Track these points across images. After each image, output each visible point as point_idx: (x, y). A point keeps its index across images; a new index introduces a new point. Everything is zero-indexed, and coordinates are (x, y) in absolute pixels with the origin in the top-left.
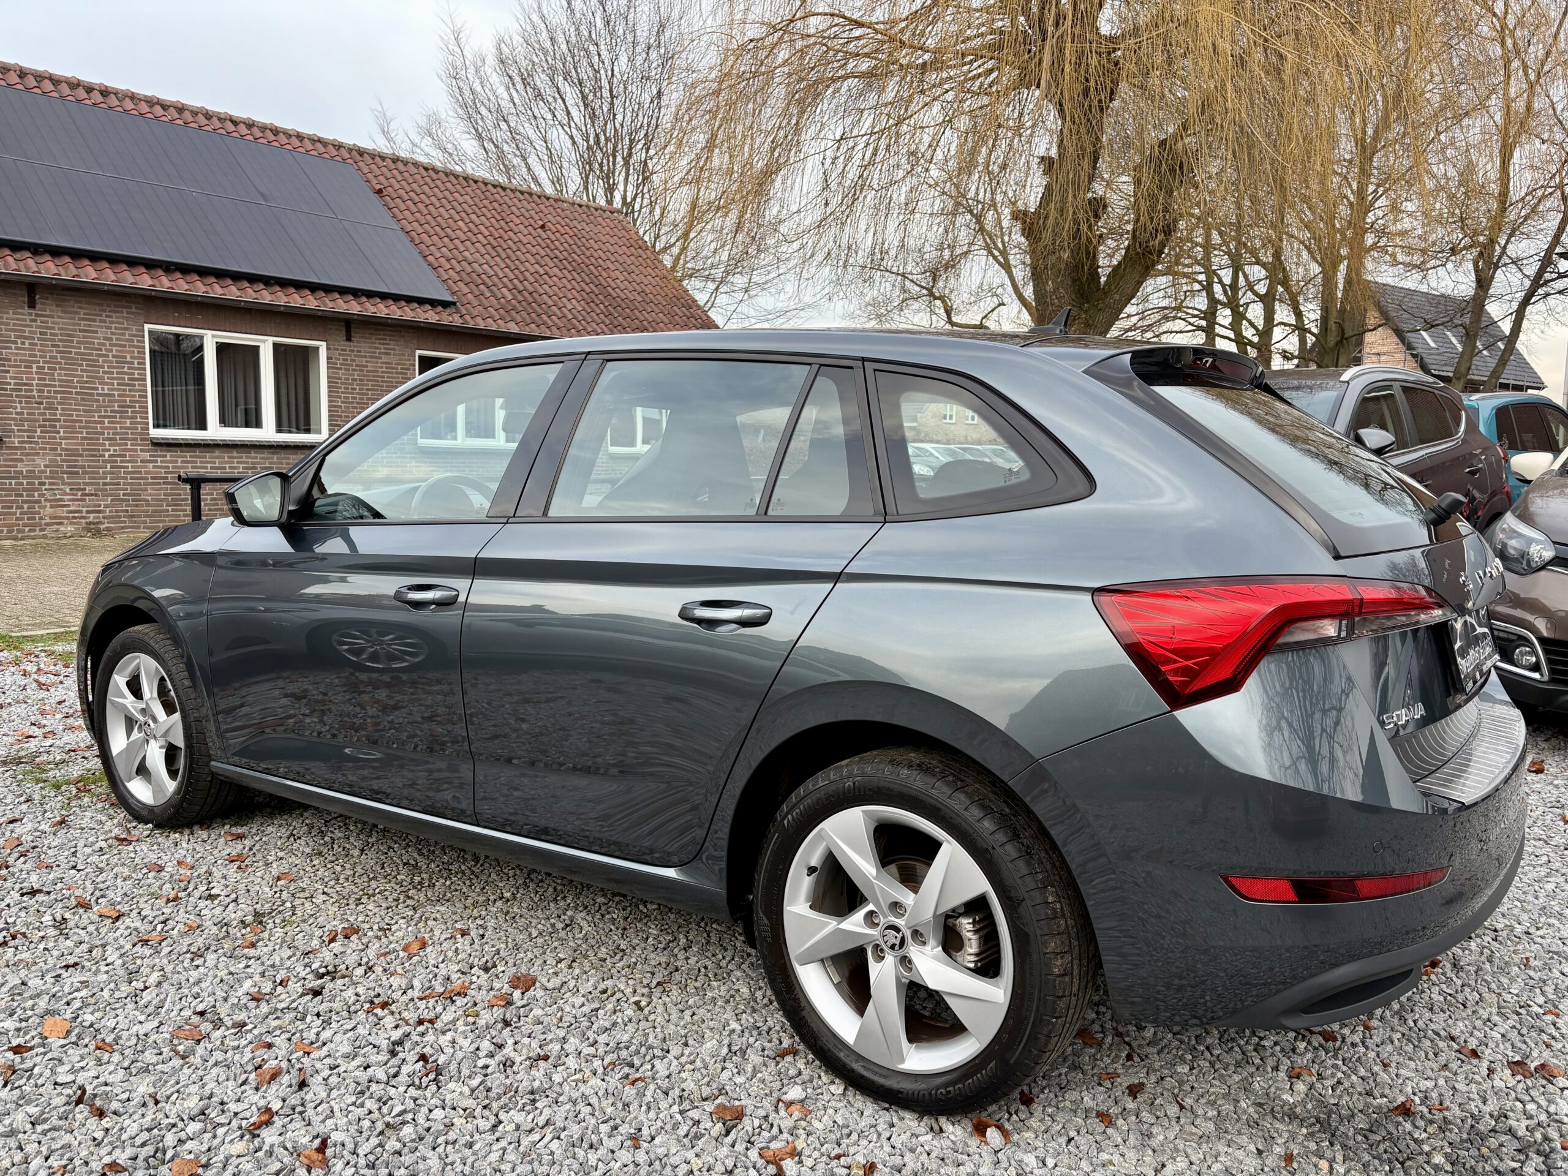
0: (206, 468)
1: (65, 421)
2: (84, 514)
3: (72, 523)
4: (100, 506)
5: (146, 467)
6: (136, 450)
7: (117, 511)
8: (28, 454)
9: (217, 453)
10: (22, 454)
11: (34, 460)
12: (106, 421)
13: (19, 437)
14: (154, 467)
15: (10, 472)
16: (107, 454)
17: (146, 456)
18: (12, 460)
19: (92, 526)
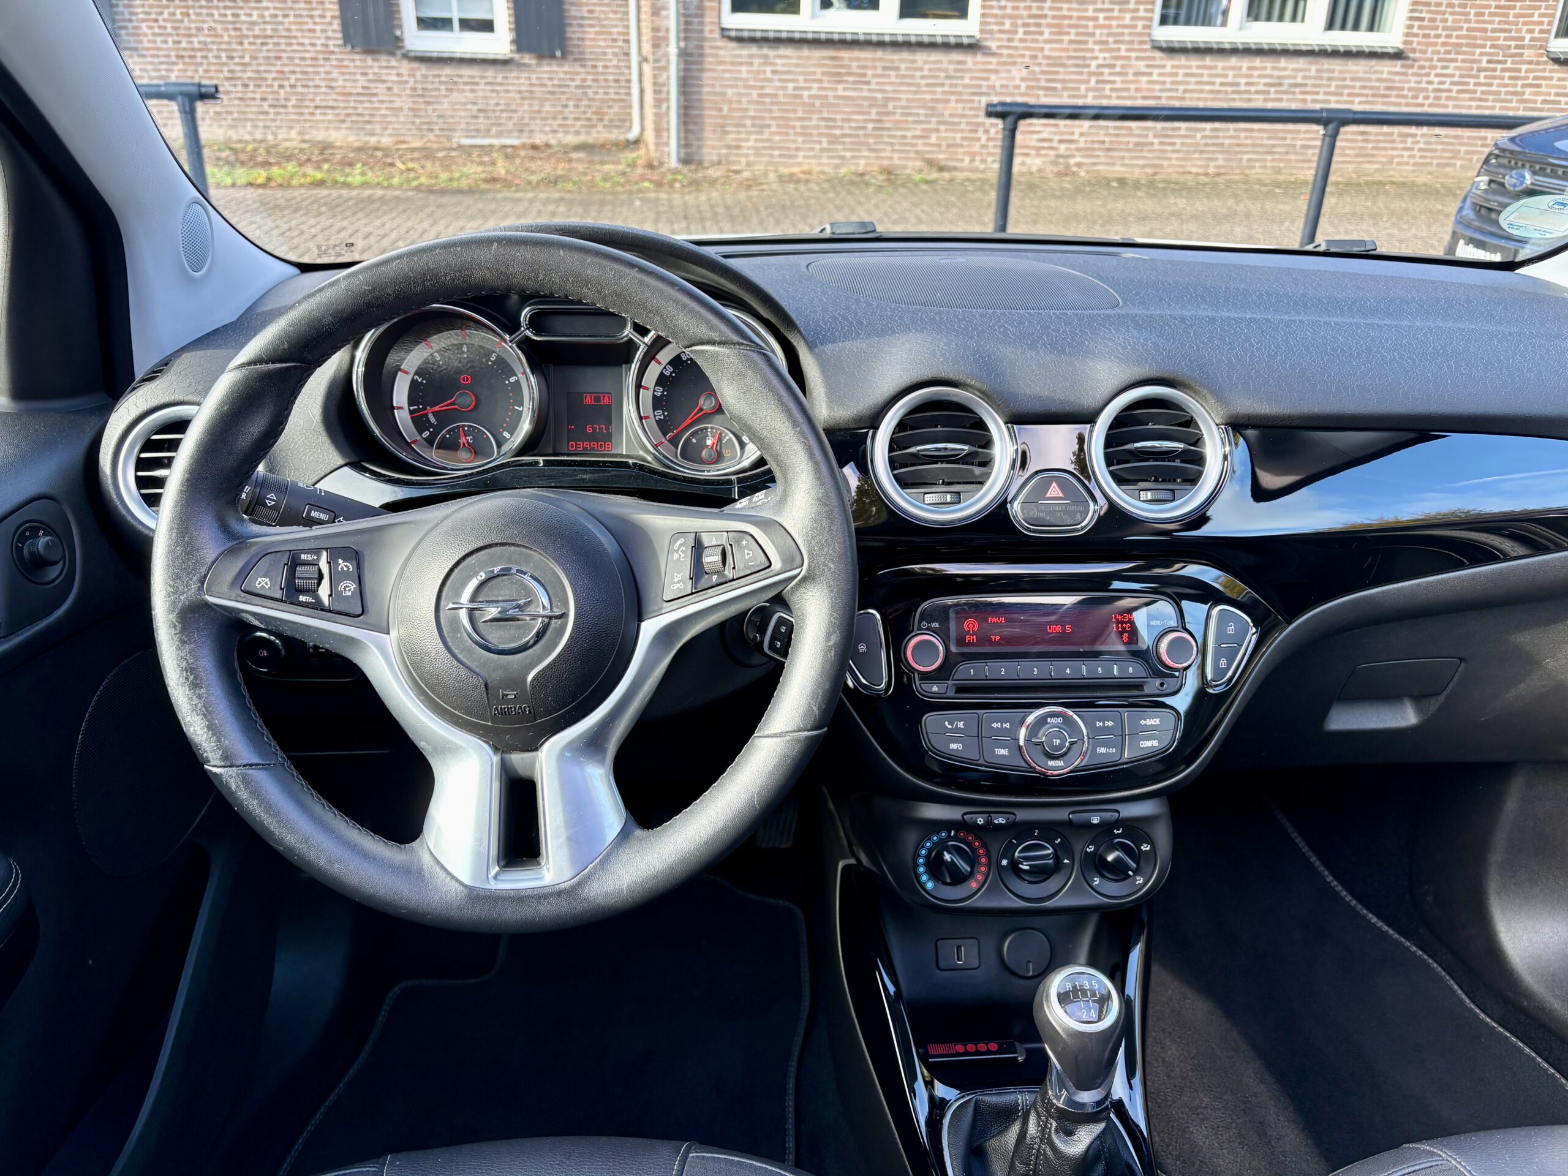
0: (1213, 83)
1: (1054, 17)
2: (1055, 144)
3: (1038, 155)
4: (1073, 133)
5: (1137, 82)
6: (1128, 58)
7: (1093, 142)
8: (1005, 64)
9: (1234, 61)
10: (999, 63)
11: (1009, 71)
12: (1101, 15)
13: (1001, 40)
14: (1150, 82)
15: (980, 86)
16: (1094, 63)
17: (1141, 66)
18: (987, 71)
19: (1061, 160)
